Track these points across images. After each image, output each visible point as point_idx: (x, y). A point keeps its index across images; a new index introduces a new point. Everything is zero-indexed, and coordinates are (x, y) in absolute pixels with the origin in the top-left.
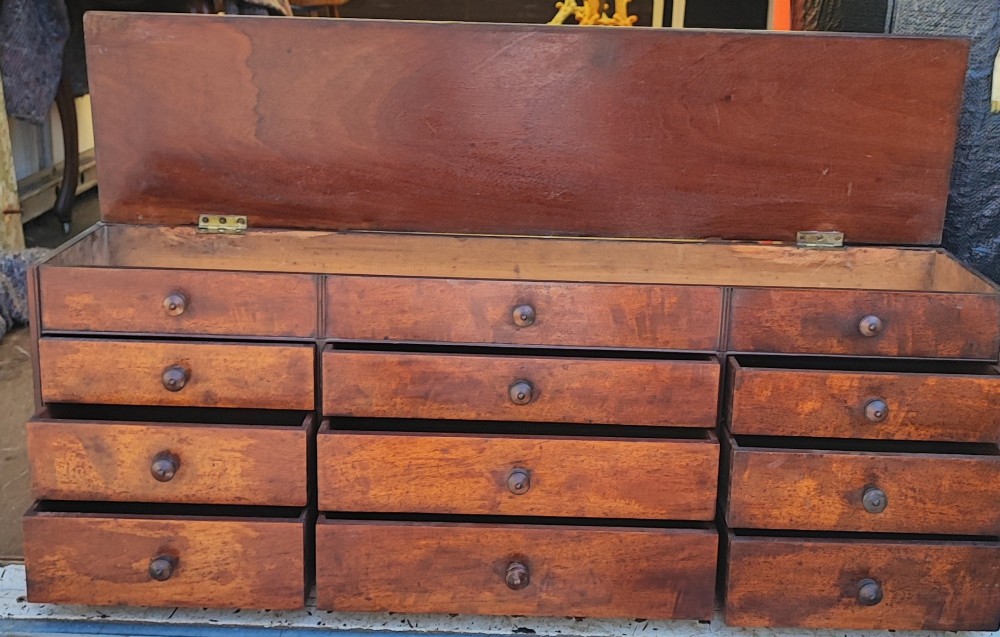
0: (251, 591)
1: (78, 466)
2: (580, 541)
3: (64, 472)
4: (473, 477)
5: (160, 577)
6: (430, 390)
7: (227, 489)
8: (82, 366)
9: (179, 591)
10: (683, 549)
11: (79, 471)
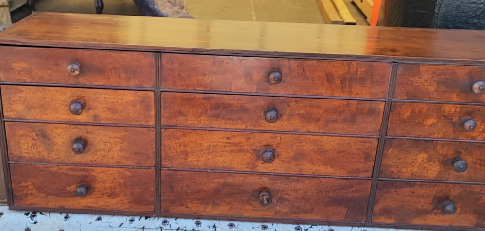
0: (128, 202)
1: (33, 145)
2: (299, 182)
3: (26, 148)
4: (243, 152)
5: (82, 195)
6: (220, 113)
7: (112, 158)
8: (25, 100)
9: (91, 201)
10: (352, 187)
11: (34, 147)
